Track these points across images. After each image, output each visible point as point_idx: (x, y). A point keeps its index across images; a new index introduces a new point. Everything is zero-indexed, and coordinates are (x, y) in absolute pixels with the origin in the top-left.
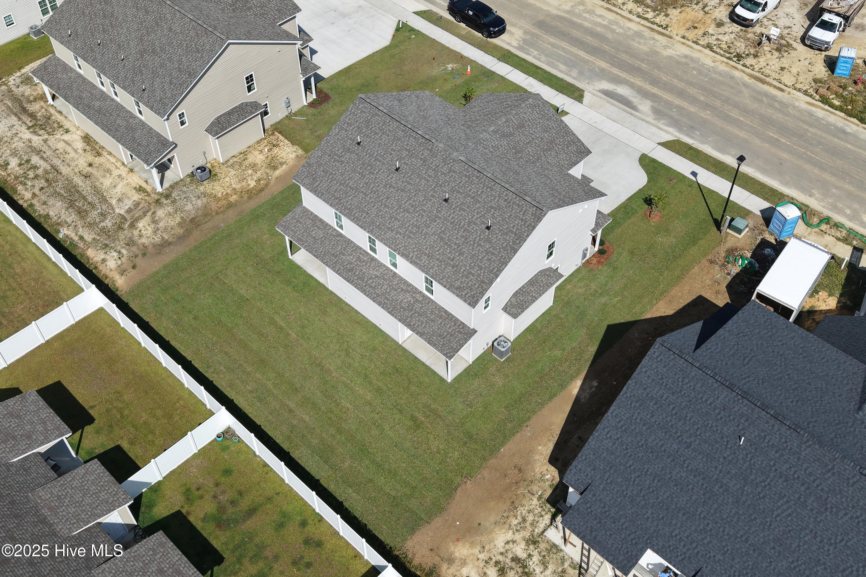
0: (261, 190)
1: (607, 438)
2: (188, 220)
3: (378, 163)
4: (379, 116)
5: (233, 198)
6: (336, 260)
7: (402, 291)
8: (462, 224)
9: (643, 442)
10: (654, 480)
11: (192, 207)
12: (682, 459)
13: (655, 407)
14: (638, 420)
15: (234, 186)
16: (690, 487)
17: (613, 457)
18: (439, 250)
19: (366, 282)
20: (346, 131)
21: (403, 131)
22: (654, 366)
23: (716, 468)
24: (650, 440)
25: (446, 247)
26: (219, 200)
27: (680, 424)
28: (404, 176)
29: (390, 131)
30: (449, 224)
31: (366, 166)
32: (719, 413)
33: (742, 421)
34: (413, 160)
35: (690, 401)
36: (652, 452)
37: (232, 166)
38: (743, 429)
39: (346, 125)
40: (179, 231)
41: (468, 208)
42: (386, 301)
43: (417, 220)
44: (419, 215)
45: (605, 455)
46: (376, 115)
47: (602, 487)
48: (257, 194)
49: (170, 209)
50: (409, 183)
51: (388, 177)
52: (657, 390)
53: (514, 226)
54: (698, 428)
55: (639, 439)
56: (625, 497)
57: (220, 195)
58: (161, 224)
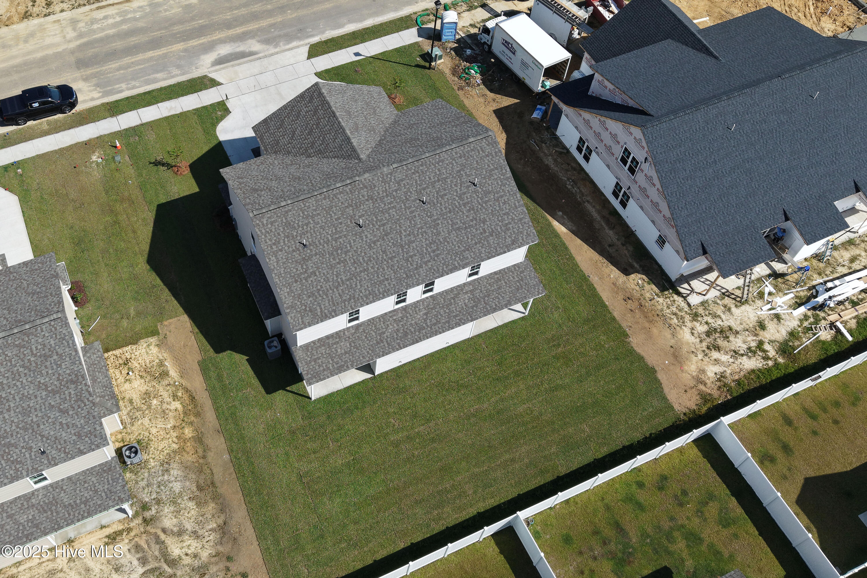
0: (192, 398)
1: (681, 211)
2: (198, 493)
3: (341, 240)
4: (290, 211)
5: (188, 432)
6: (385, 343)
7: (454, 299)
8: (457, 204)
9: (697, 189)
10: (722, 200)
11: (179, 484)
12: (720, 172)
13: (681, 164)
14: (683, 182)
15: (169, 426)
16: (738, 181)
17: (694, 216)
18: (468, 238)
19: (428, 326)
20: (281, 250)
21: (325, 199)
22: (657, 145)
23: (736, 156)
24: (698, 183)
25: (469, 230)
26: (182, 450)
27: (700, 157)
28: (373, 225)
29: (315, 210)
30: (449, 215)
31: (335, 253)
32: (708, 128)
33: (720, 119)
34: (362, 207)
35: (690, 140)
36: (706, 188)
37: (133, 420)
38: (725, 122)
39: (274, 247)
40: (210, 508)
41: (445, 190)
42: (459, 318)
43: (426, 239)
44: (422, 235)
45: (690, 221)
46: (287, 212)
47: (707, 237)
48: (196, 406)
49: (167, 510)
50: (384, 225)
51: (362, 240)
52: (672, 154)
53: (488, 166)
54: (709, 148)
55: (693, 190)
56: (721, 226)
57: (175, 446)
58: (189, 526)
